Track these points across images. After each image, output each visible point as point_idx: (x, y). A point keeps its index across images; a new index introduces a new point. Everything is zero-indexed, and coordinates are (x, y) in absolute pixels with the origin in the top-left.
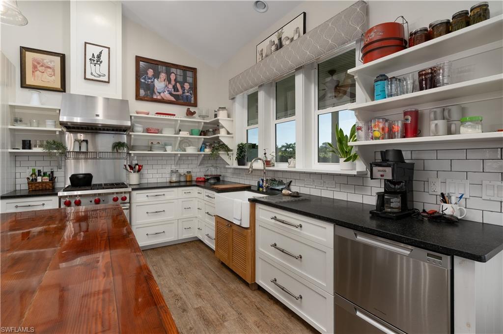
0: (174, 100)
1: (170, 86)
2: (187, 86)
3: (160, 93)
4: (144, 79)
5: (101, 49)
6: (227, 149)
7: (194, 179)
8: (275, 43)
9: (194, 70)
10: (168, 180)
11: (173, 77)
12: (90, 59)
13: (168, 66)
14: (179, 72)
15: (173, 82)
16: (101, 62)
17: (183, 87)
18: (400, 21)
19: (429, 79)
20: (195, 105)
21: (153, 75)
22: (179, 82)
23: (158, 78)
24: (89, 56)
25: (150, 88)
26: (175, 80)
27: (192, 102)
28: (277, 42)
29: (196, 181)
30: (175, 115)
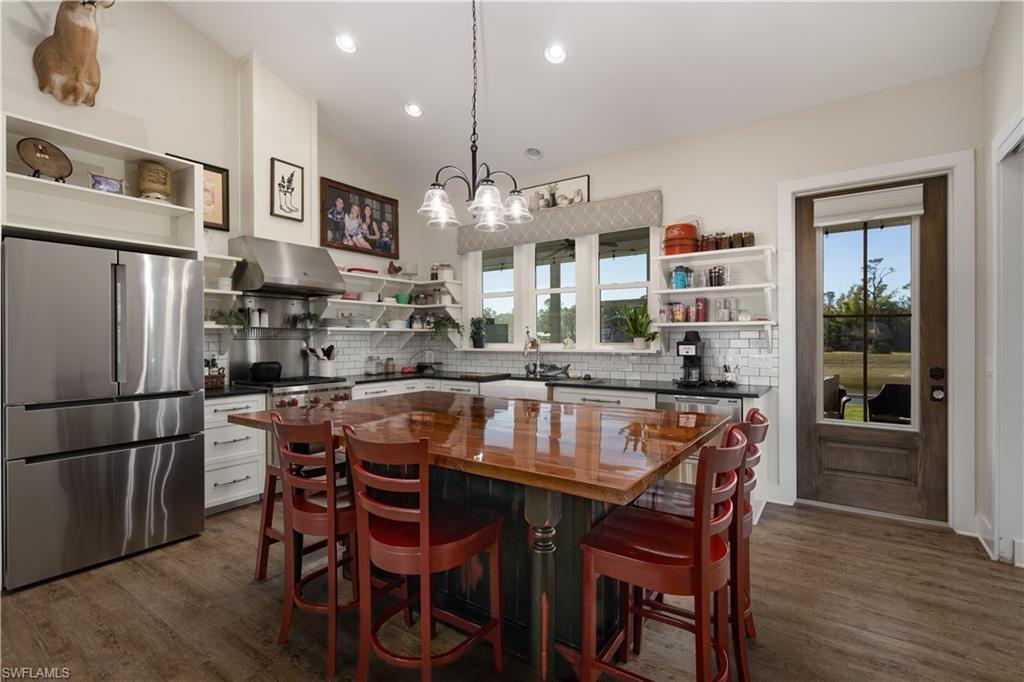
0: (370, 248)
1: (365, 227)
2: (385, 226)
3: (351, 236)
4: (332, 213)
5: (294, 168)
6: (456, 326)
7: (398, 369)
8: (546, 197)
9: (394, 203)
10: (363, 372)
11: (368, 211)
12: (279, 184)
13: (363, 194)
14: (375, 204)
15: (368, 220)
16: (293, 190)
17: (380, 228)
18: (695, 224)
19: (716, 278)
20: (396, 256)
21: (343, 209)
22: (376, 221)
23: (349, 213)
24: (278, 180)
25: (339, 227)
26: (371, 216)
27: (393, 252)
28: (547, 196)
29: (402, 373)
30: (376, 272)
